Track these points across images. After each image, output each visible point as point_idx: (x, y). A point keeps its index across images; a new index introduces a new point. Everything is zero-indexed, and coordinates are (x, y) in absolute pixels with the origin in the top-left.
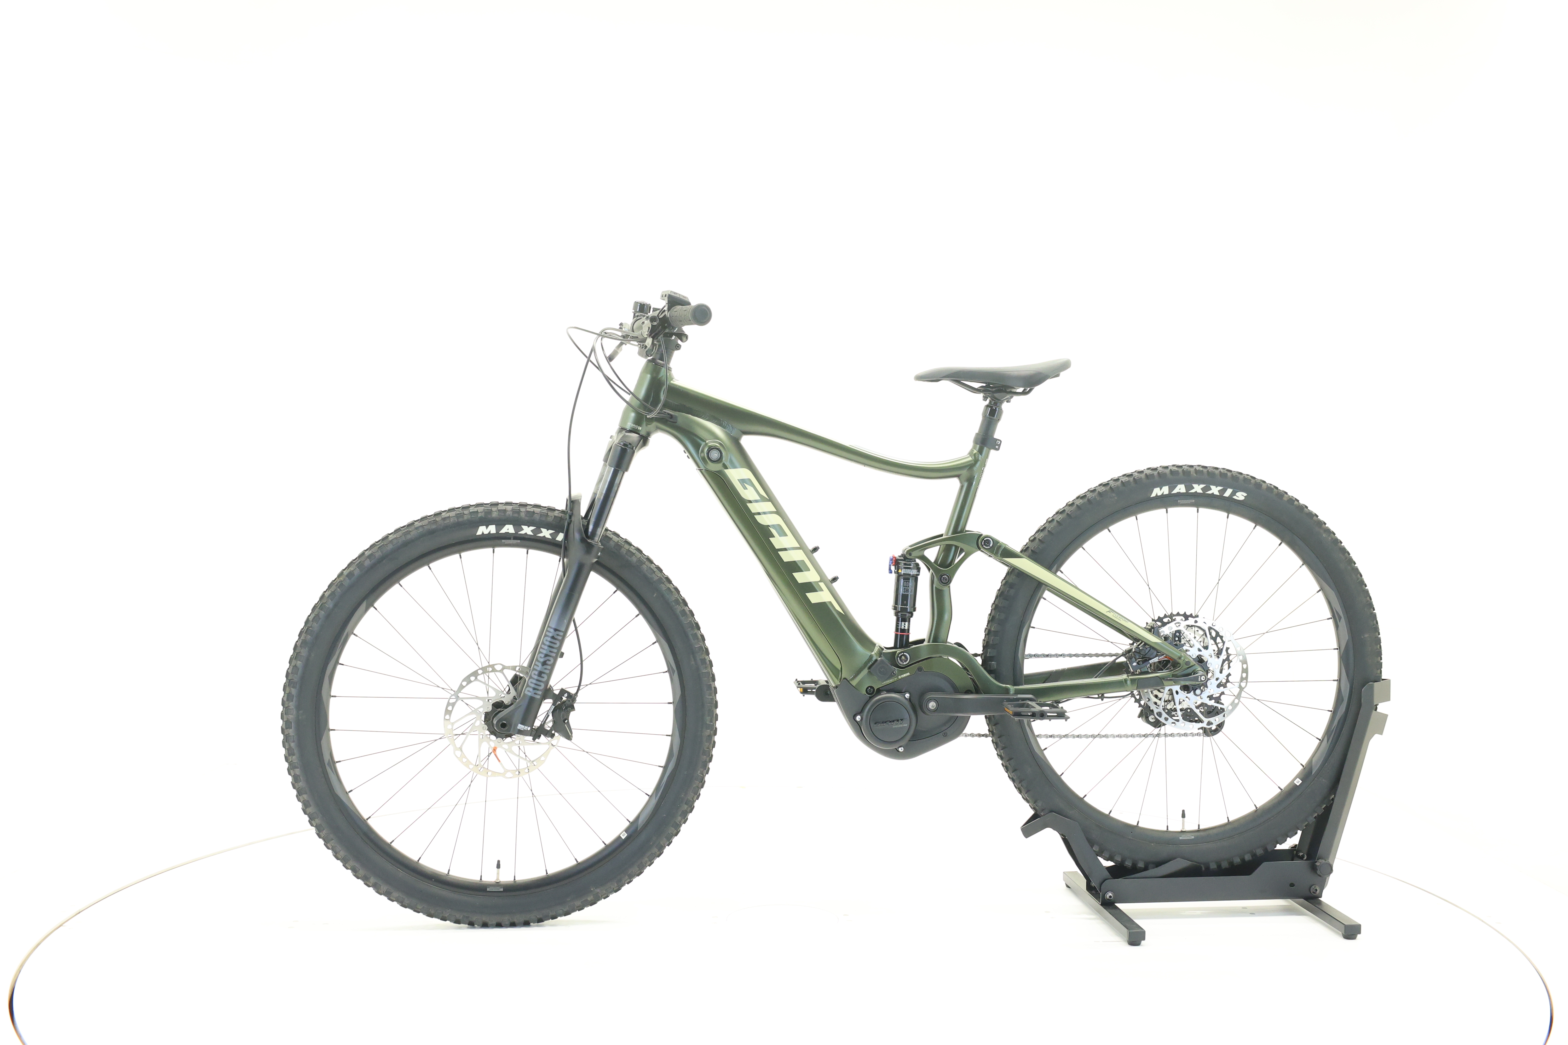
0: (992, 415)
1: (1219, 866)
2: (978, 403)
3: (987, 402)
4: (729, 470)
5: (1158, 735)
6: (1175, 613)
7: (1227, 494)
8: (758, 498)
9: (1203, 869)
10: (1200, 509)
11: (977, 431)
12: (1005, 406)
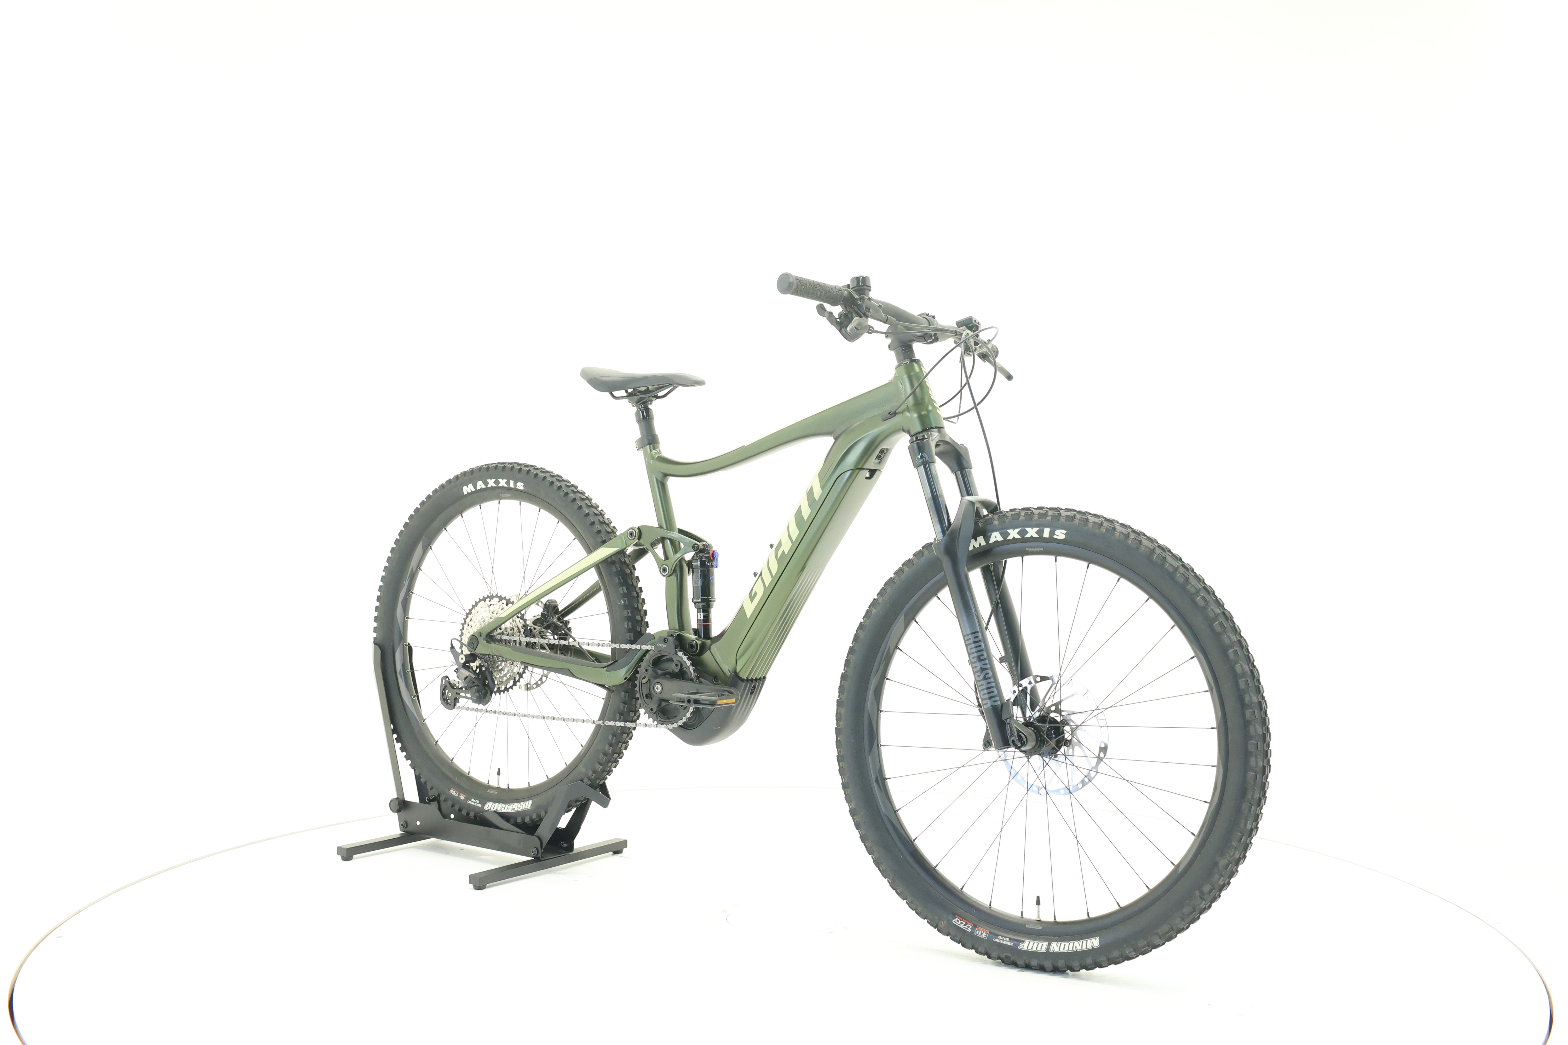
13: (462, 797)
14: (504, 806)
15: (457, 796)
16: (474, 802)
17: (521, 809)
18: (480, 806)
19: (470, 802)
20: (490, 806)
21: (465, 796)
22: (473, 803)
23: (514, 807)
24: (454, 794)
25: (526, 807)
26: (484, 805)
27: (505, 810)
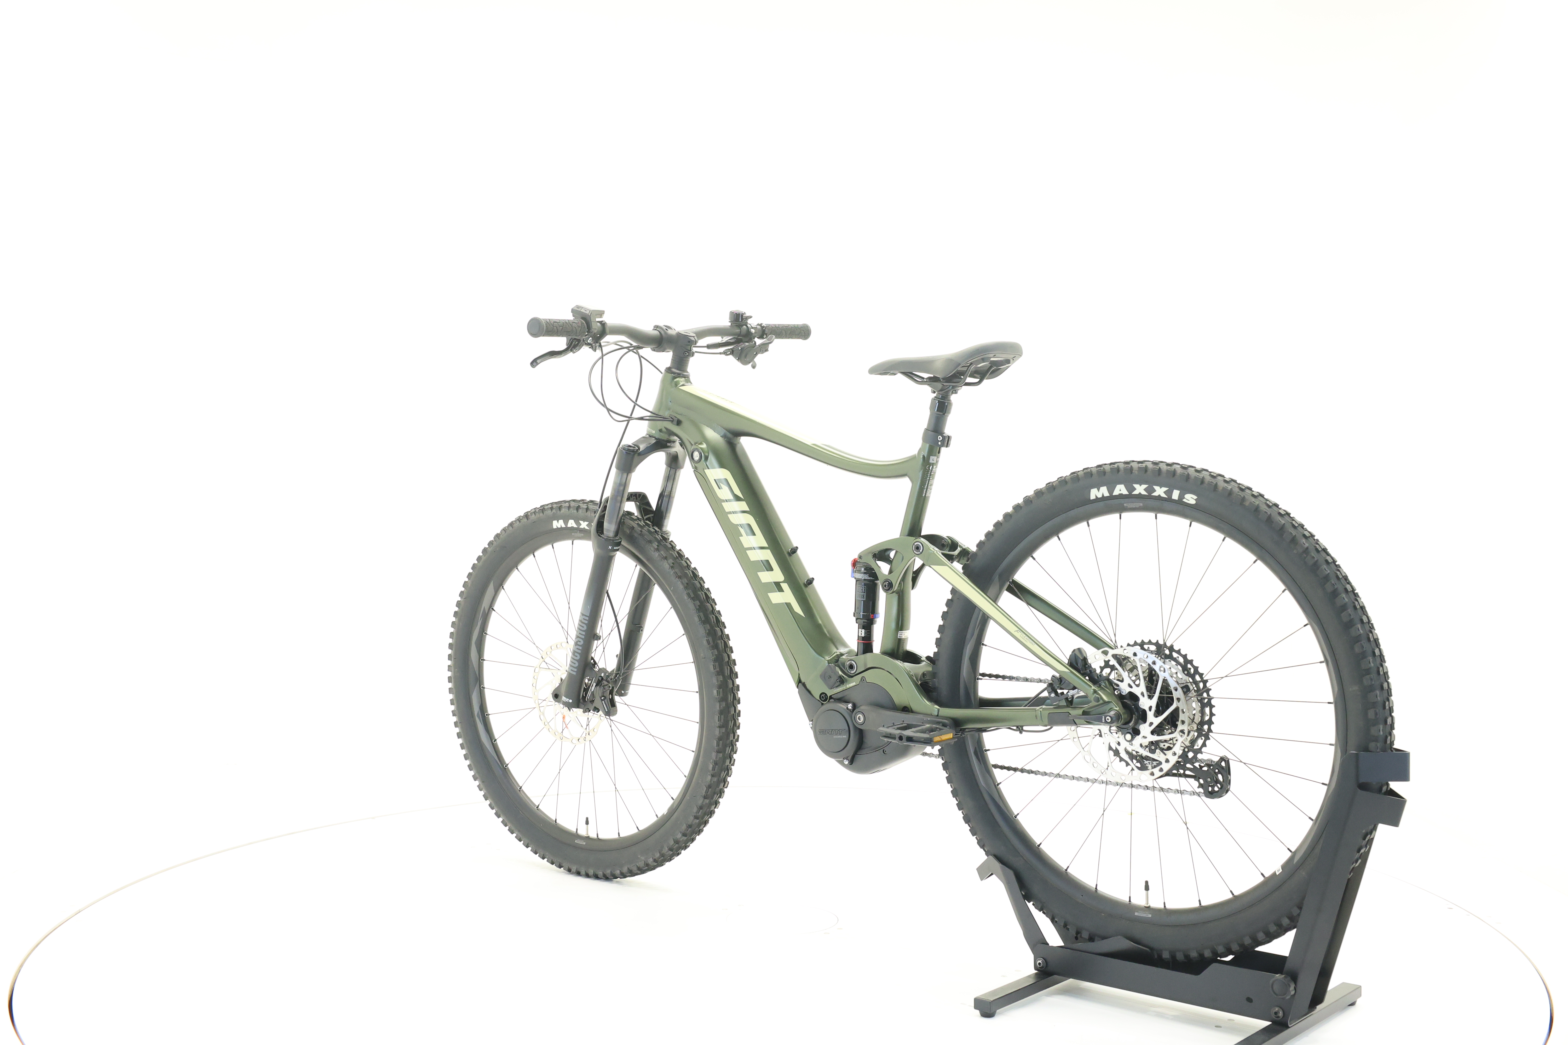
0: (941, 408)
1: (1173, 957)
2: (926, 395)
3: (935, 395)
4: (711, 470)
6: (1146, 641)
7: (1176, 495)
8: (731, 497)
9: (1156, 957)
11: (925, 426)
12: (953, 398)
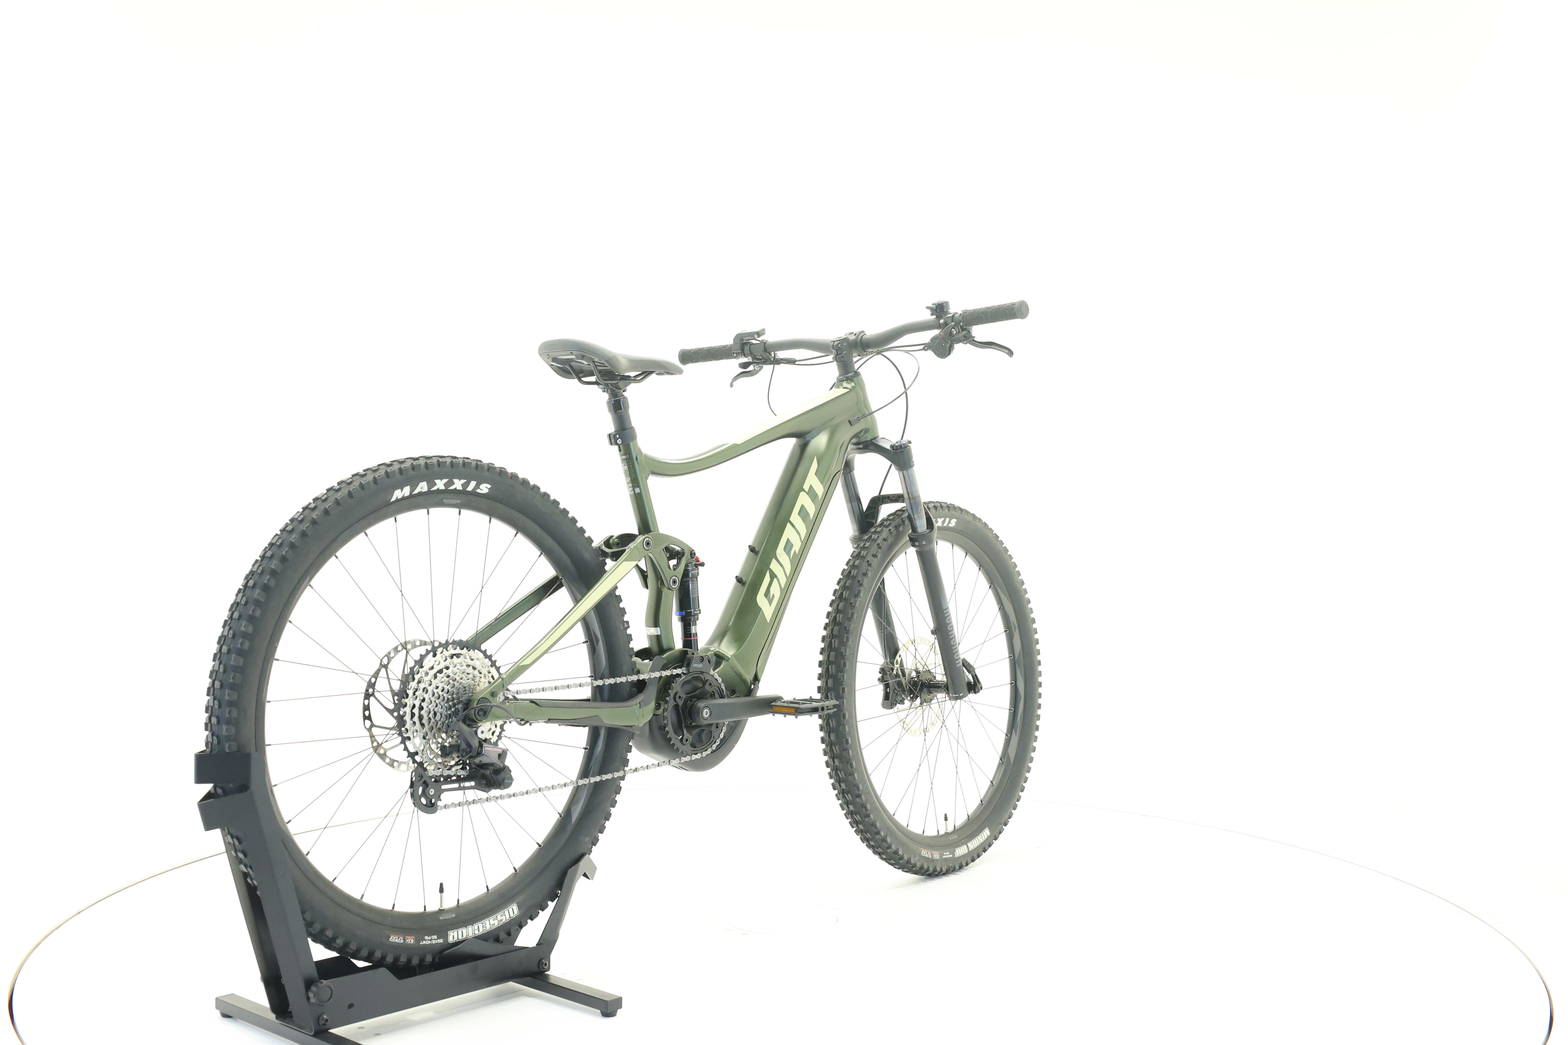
5: (487, 800)
10: (431, 510)
13: (411, 940)
14: (476, 927)
15: (402, 941)
16: (431, 940)
17: (504, 920)
18: (441, 941)
19: (424, 942)
20: (454, 936)
21: (414, 937)
22: (429, 942)
23: (492, 922)
24: (397, 941)
25: (512, 915)
26: (446, 937)
27: (481, 930)
